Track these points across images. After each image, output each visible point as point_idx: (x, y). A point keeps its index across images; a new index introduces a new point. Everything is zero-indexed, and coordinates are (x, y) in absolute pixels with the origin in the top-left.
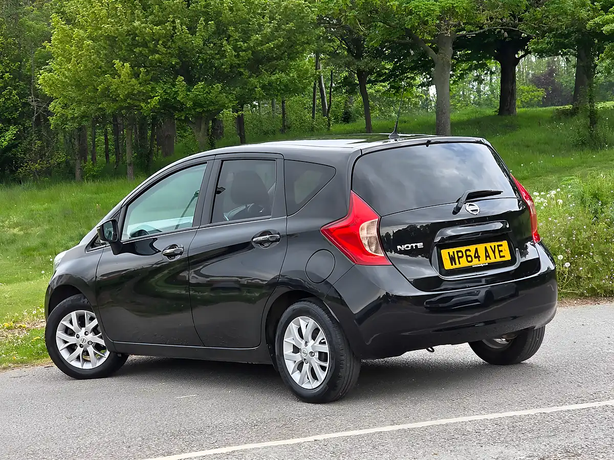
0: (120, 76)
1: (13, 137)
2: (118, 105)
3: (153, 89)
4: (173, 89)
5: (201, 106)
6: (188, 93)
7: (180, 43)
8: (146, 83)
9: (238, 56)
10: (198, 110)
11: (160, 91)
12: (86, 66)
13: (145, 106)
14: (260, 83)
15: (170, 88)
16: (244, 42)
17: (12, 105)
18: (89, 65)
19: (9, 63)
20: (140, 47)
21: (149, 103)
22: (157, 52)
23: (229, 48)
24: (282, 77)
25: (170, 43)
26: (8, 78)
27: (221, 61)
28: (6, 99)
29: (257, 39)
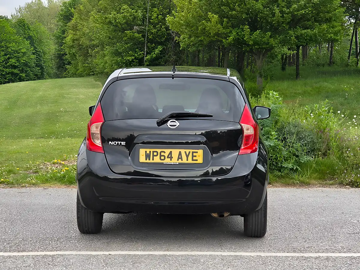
0: (211, 22)
1: (159, 52)
2: (210, 39)
3: (231, 32)
4: (243, 33)
5: (258, 44)
6: (251, 36)
7: (248, 6)
8: (227, 27)
9: (283, 17)
10: (256, 47)
11: (234, 33)
12: (193, 15)
13: (225, 41)
14: (295, 34)
15: (241, 32)
16: (288, 8)
17: (161, 34)
18: (195, 14)
19: (162, 10)
20: (225, 6)
21: (227, 40)
22: (234, 10)
23: (277, 11)
24: (308, 32)
25: (242, 5)
26: (161, 18)
27: (273, 18)
28: (158, 30)
29: (295, 7)
